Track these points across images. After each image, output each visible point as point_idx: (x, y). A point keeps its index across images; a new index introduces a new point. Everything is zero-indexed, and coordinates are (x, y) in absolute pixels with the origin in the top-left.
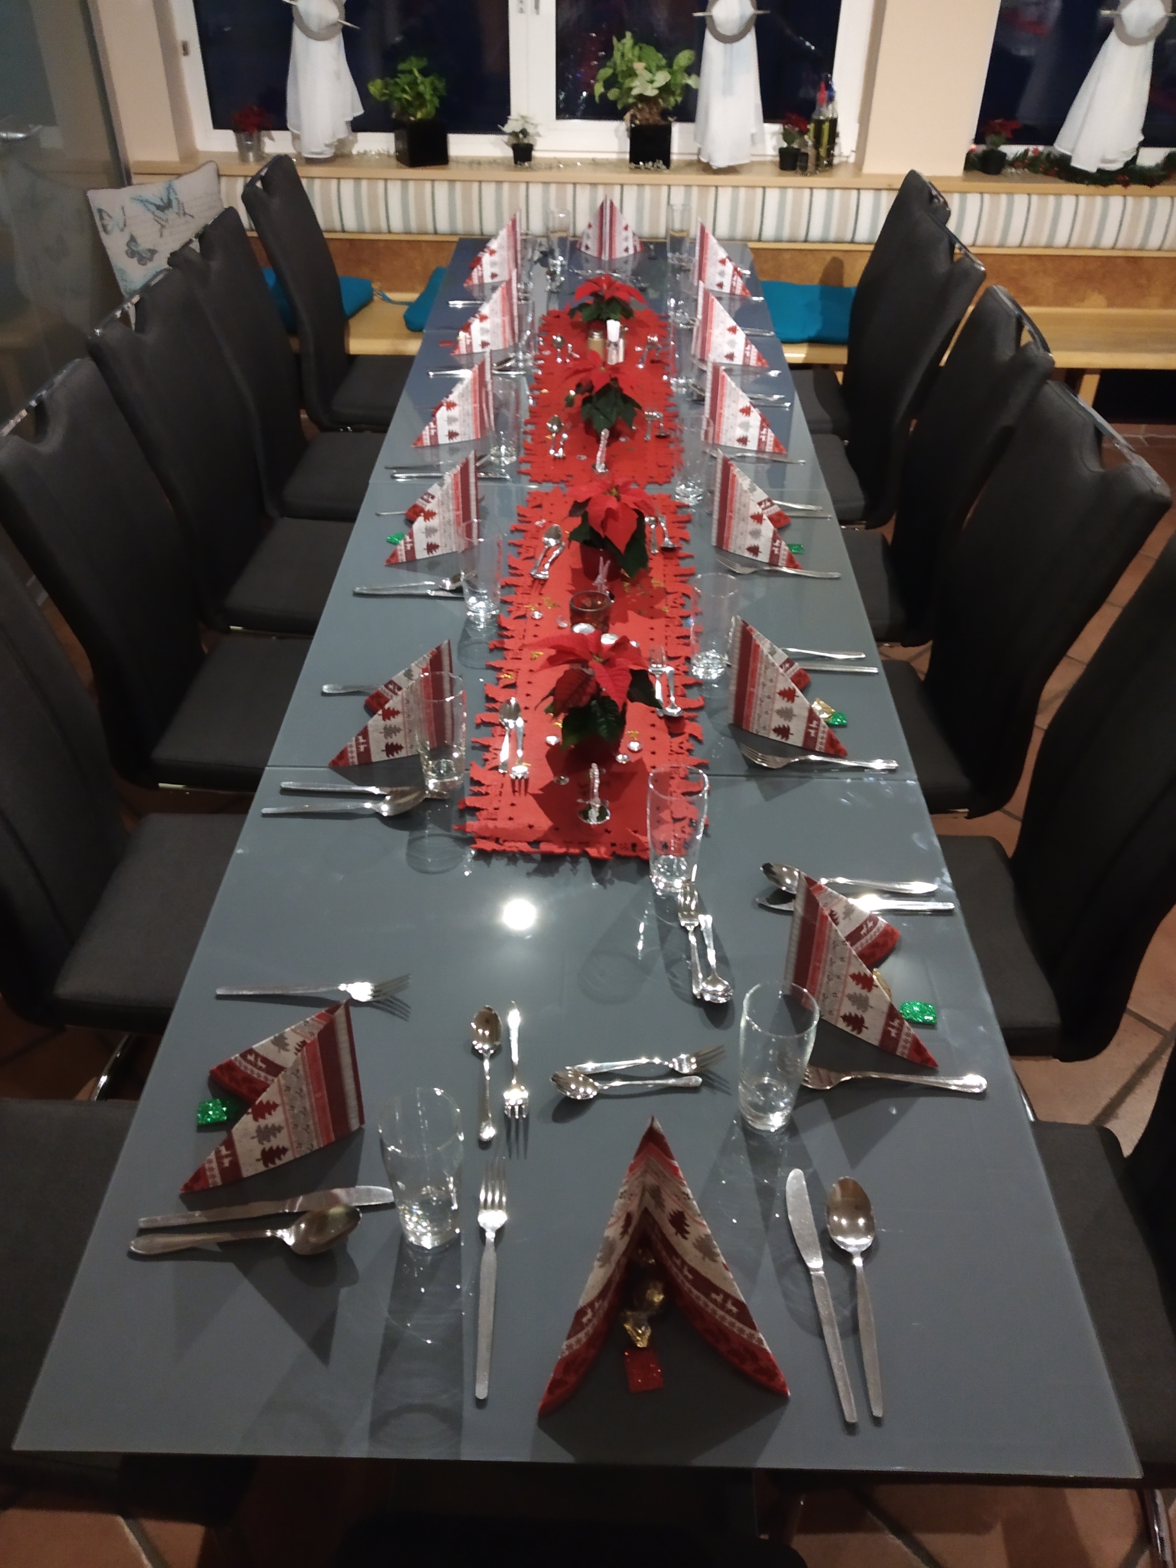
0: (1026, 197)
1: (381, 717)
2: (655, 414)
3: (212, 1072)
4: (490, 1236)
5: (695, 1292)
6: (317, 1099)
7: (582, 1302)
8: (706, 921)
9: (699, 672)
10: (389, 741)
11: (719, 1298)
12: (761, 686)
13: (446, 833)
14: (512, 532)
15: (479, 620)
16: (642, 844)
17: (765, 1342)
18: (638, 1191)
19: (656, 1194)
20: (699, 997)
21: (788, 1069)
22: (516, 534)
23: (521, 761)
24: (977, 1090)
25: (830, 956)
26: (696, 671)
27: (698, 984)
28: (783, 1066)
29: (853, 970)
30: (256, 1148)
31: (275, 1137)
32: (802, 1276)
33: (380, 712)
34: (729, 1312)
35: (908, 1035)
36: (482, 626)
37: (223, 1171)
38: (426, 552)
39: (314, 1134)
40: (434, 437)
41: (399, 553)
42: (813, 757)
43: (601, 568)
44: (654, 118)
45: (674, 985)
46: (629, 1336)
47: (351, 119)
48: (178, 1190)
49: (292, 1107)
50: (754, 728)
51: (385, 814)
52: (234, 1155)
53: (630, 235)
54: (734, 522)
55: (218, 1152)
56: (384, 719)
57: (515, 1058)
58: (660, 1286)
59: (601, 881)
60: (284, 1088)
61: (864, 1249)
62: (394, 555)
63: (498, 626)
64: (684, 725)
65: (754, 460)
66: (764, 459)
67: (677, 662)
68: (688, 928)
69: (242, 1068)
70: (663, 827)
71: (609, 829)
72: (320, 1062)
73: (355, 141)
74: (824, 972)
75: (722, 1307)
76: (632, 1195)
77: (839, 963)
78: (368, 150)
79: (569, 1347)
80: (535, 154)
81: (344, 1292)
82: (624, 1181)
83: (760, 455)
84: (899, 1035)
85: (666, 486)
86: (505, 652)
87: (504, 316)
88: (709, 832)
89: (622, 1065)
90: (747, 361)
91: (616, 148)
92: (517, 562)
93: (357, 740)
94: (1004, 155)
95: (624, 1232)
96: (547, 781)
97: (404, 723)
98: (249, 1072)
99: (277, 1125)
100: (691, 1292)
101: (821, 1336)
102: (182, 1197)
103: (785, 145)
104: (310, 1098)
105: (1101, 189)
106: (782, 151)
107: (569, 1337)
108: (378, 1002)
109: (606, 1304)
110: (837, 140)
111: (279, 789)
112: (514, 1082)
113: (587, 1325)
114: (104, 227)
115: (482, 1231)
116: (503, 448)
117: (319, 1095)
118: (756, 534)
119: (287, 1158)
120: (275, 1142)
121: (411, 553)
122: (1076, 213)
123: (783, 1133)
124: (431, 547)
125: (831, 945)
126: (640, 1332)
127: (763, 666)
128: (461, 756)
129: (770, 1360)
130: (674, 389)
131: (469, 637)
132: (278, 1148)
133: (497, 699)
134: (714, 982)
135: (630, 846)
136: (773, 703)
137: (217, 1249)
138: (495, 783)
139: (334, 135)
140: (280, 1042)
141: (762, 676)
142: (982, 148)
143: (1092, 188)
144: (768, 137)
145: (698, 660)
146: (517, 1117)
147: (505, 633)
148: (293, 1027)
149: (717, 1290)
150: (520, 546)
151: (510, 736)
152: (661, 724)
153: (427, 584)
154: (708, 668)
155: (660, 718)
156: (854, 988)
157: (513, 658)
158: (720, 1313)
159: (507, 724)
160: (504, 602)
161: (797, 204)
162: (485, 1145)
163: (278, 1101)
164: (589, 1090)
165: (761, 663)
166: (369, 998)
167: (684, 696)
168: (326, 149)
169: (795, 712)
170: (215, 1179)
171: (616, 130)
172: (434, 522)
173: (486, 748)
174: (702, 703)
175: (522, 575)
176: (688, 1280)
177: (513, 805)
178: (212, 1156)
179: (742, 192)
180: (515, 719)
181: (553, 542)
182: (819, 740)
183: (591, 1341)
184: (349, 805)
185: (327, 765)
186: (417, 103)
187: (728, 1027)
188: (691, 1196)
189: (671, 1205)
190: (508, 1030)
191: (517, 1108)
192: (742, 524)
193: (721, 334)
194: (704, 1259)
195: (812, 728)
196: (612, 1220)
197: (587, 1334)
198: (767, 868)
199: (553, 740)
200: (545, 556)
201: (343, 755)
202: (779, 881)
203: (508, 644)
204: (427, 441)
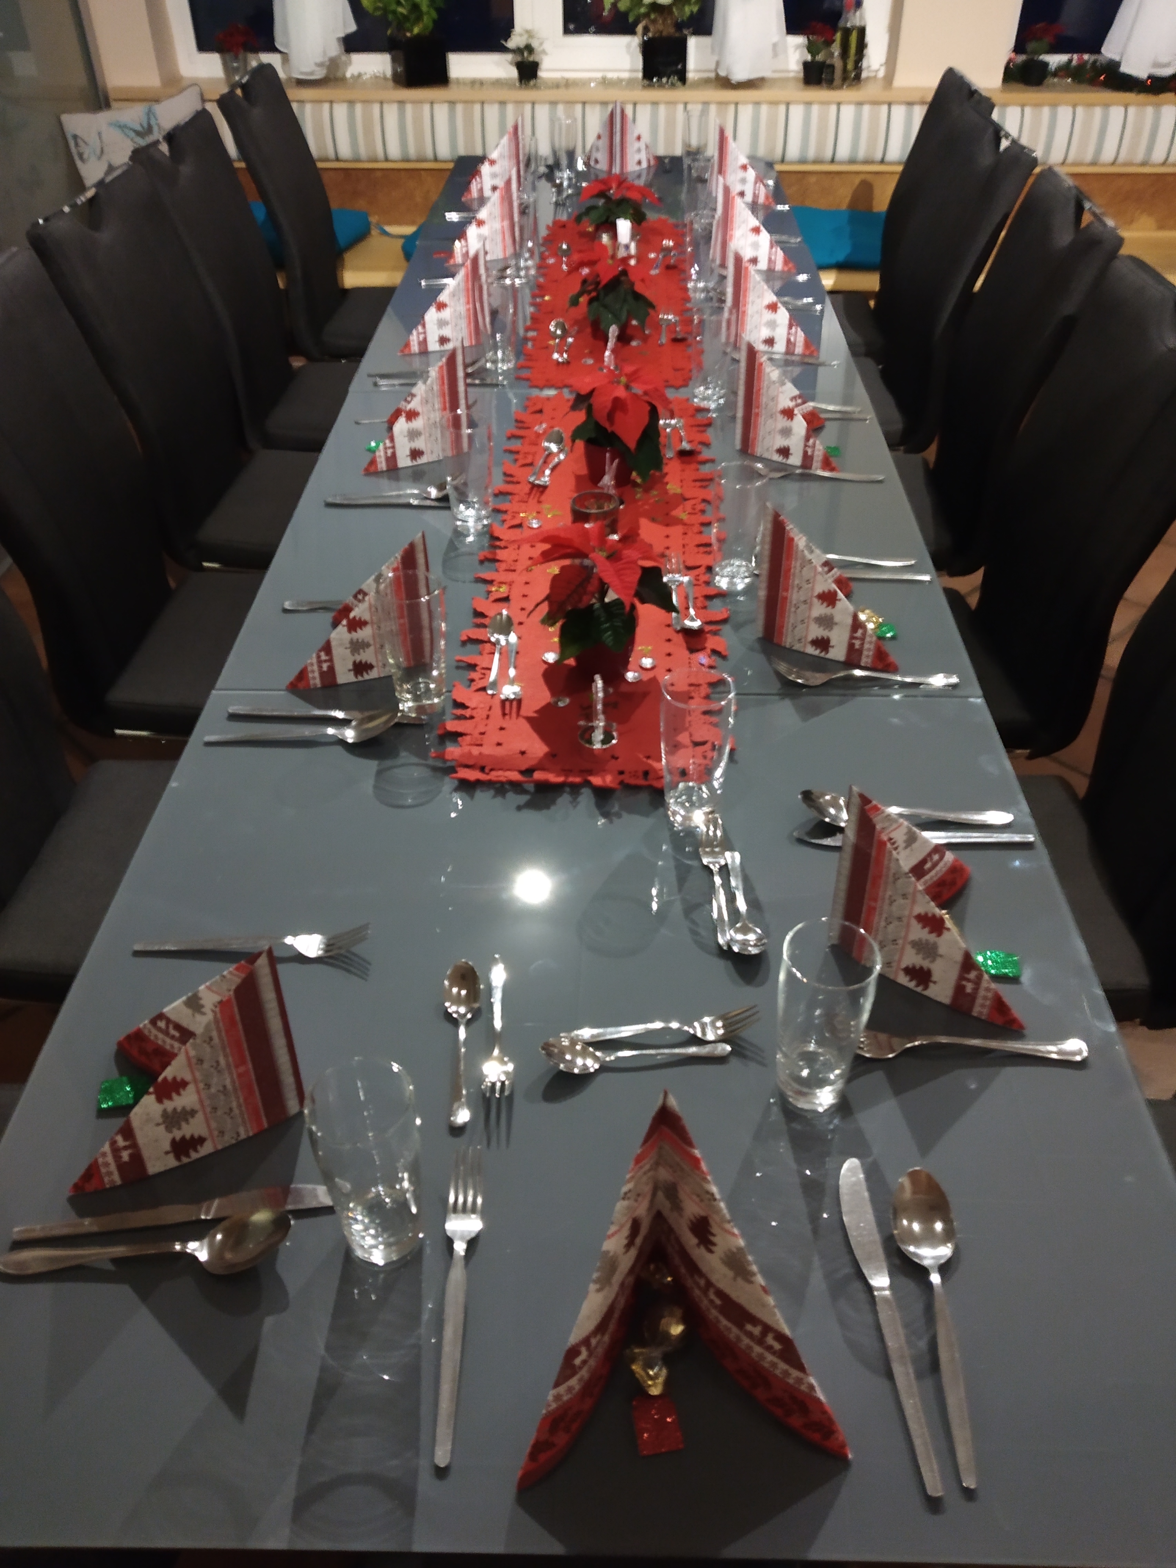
0: (1070, 110)
1: (346, 629)
2: (670, 317)
3: (120, 1044)
4: (460, 1247)
5: (724, 1322)
6: (240, 1076)
7: (573, 1339)
8: (733, 858)
9: (723, 583)
10: (358, 658)
11: (757, 1331)
12: (796, 589)
13: (424, 762)
14: (509, 438)
15: (468, 530)
16: (655, 771)
17: (817, 1389)
18: (647, 1189)
19: (672, 1192)
20: (725, 948)
21: (840, 1035)
22: (513, 441)
23: (512, 682)
24: (1078, 1058)
25: (889, 893)
26: (719, 582)
27: (724, 933)
28: (833, 1030)
29: (919, 909)
30: (165, 1139)
31: (188, 1123)
32: (862, 1296)
33: (344, 622)
34: (769, 1348)
35: (988, 989)
36: (471, 539)
37: (121, 1167)
38: (409, 458)
39: (240, 1120)
40: (424, 343)
41: (378, 460)
42: (858, 673)
43: (607, 468)
44: (669, 30)
45: (694, 933)
46: (637, 1380)
47: (342, 35)
48: (67, 1192)
49: (208, 1086)
50: (788, 640)
51: (350, 741)
52: (134, 1146)
53: (643, 147)
54: (761, 420)
55: (113, 1143)
56: (350, 631)
57: (498, 1024)
58: (679, 1312)
59: (606, 815)
60: (194, 1061)
61: (942, 1261)
62: (373, 462)
63: (491, 538)
64: (706, 639)
65: (782, 363)
66: (793, 362)
67: (696, 572)
68: (711, 866)
69: (152, 1038)
70: (682, 752)
71: (616, 756)
72: (240, 1027)
73: (350, 63)
74: (881, 914)
75: (761, 1341)
76: (639, 1195)
77: (901, 901)
78: (362, 72)
79: (557, 1398)
80: (542, 74)
81: (269, 1322)
82: (628, 1176)
83: (789, 357)
84: (976, 989)
85: (682, 390)
86: (497, 564)
87: (503, 220)
88: (736, 757)
89: (627, 1031)
90: (772, 265)
91: (627, 66)
92: (514, 469)
93: (319, 657)
94: (1046, 65)
95: (629, 1245)
96: (543, 703)
97: (374, 636)
98: (160, 1042)
99: (188, 1108)
100: (718, 1321)
101: (890, 1375)
102: (72, 1201)
103: (809, 58)
104: (231, 1073)
105: (1152, 98)
106: (806, 65)
107: (557, 1385)
108: (330, 957)
109: (606, 1338)
110: (865, 51)
111: (226, 715)
112: (496, 1052)
113: (580, 1368)
114: (81, 156)
115: (449, 1242)
116: (500, 354)
117: (242, 1069)
118: (786, 432)
119: (206, 1149)
120: (189, 1129)
121: (392, 459)
122: (1124, 127)
123: (832, 1114)
124: (416, 454)
125: (891, 879)
126: (651, 1373)
127: (798, 564)
128: (440, 675)
129: (824, 1412)
130: (691, 294)
131: (456, 549)
132: (192, 1137)
133: (486, 613)
134: (745, 930)
135: (640, 774)
136: (810, 609)
137: (110, 1267)
138: (482, 705)
139: (325, 52)
140: (194, 1003)
141: (798, 575)
142: (1021, 58)
143: (1142, 97)
144: (791, 51)
145: (723, 568)
146: (497, 1095)
147: (498, 543)
148: (208, 984)
149: (754, 1320)
150: (517, 452)
151: (500, 654)
152: (679, 639)
153: (411, 493)
154: (733, 577)
155: (678, 632)
156: (918, 932)
157: (506, 570)
158: (758, 1349)
159: (498, 641)
160: (497, 511)
161: (823, 119)
162: (457, 1131)
163: (188, 1077)
164: (589, 1062)
165: (796, 559)
166: (320, 953)
167: (705, 607)
168: (318, 69)
169: (837, 619)
170: (113, 1176)
171: (628, 46)
172: (418, 424)
173: (472, 667)
174: (725, 616)
175: (518, 483)
176: (716, 1307)
177: (502, 729)
178: (107, 1148)
179: (764, 108)
180: (507, 634)
181: (554, 447)
182: (865, 653)
183: (587, 1388)
184: (307, 731)
185: (284, 688)
186: (413, 17)
187: (762, 983)
188: (718, 1196)
189: (692, 1208)
190: (490, 989)
191: (499, 1084)
192: (770, 421)
193: (743, 235)
194: (735, 1279)
195: (856, 638)
196: (613, 1229)
197: (580, 1380)
198: (808, 796)
199: (551, 657)
200: (545, 462)
201: (302, 675)
202: (822, 812)
203: (501, 554)
204: (415, 348)
